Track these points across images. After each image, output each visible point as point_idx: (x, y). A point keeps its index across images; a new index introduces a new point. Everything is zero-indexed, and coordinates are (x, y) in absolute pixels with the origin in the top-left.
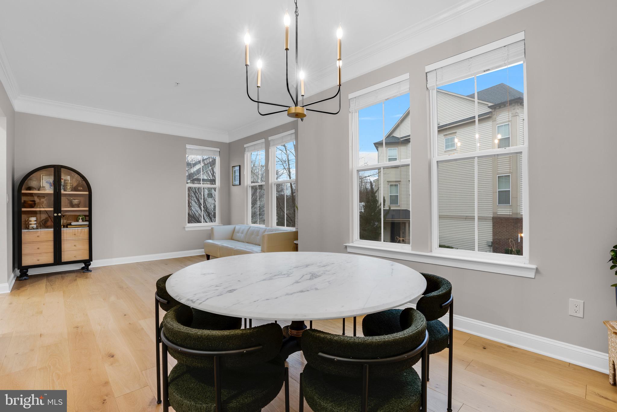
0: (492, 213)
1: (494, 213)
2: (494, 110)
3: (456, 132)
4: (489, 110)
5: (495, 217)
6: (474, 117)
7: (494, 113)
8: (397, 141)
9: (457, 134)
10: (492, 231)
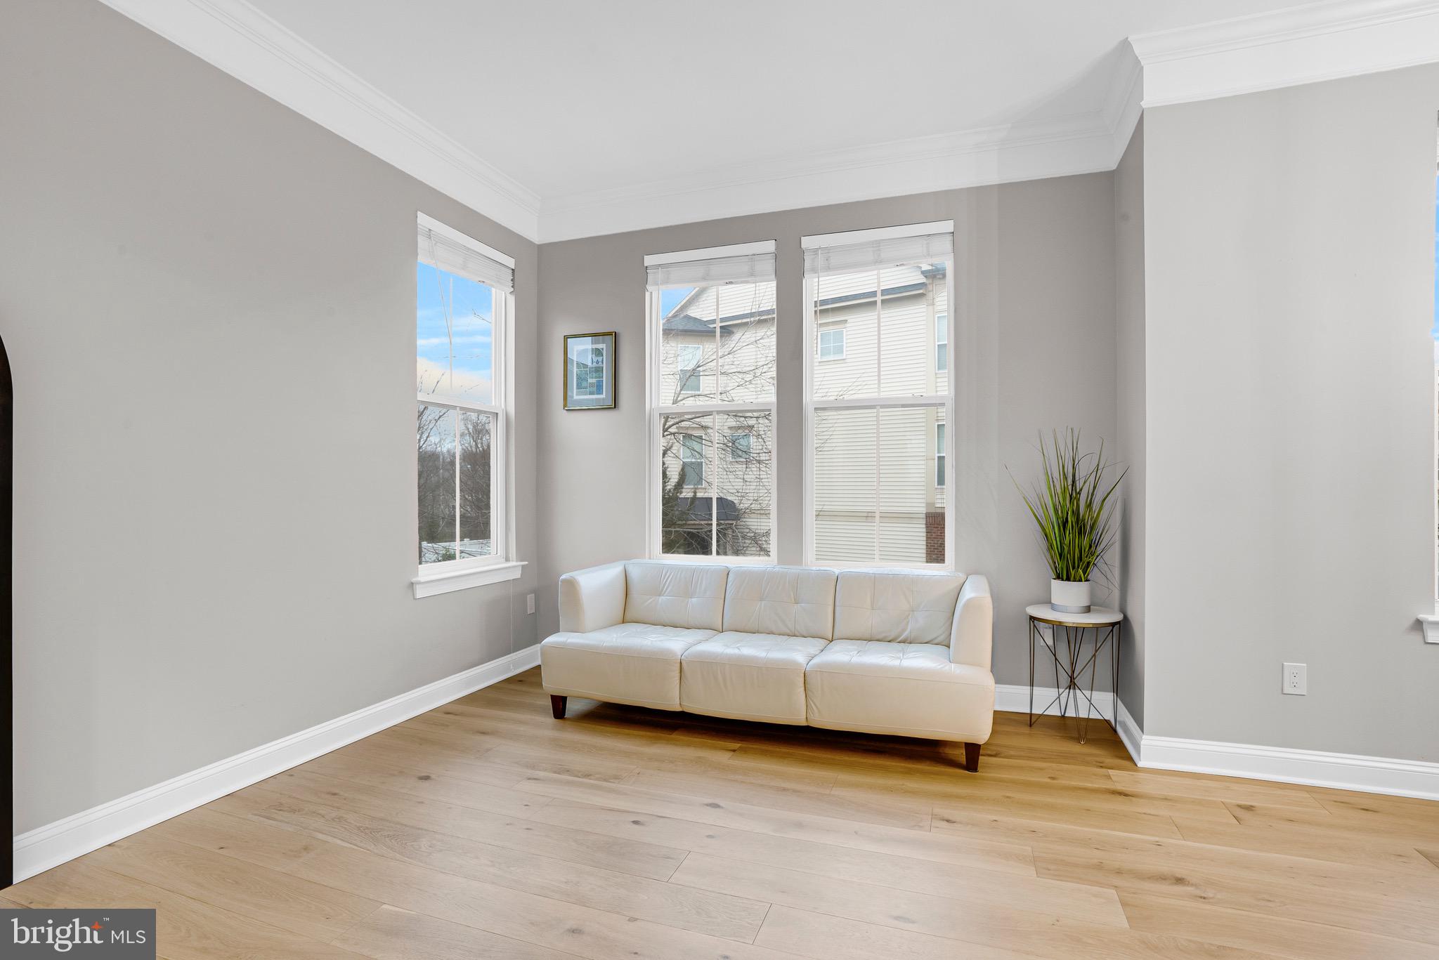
0: (924, 505)
1: (928, 505)
2: (930, 281)
3: (847, 321)
4: (922, 280)
5: (932, 513)
6: (874, 294)
7: (930, 287)
8: (701, 328)
9: (848, 325)
10: (925, 543)
